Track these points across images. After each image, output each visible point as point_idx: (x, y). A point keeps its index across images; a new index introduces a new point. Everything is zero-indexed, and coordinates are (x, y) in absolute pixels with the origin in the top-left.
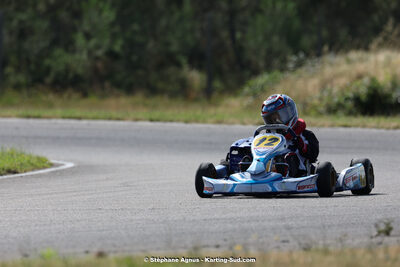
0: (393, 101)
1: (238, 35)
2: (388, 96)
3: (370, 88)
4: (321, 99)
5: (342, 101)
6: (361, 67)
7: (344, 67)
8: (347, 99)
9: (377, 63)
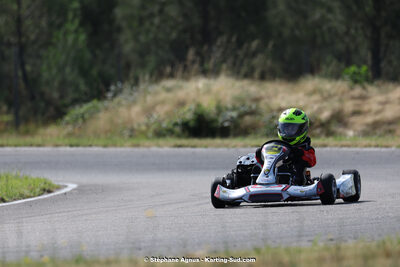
0: (219, 124)
1: (28, 68)
2: (214, 121)
3: (195, 113)
4: (148, 126)
5: (171, 126)
6: (181, 94)
7: (163, 95)
8: (176, 124)
9: (198, 89)
